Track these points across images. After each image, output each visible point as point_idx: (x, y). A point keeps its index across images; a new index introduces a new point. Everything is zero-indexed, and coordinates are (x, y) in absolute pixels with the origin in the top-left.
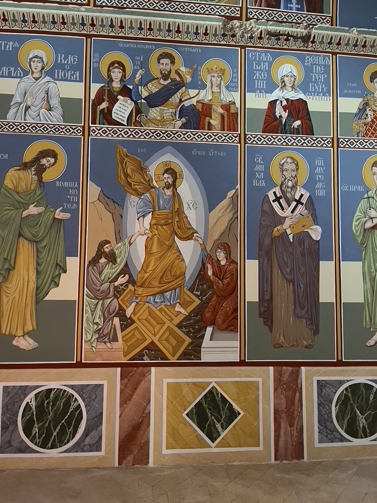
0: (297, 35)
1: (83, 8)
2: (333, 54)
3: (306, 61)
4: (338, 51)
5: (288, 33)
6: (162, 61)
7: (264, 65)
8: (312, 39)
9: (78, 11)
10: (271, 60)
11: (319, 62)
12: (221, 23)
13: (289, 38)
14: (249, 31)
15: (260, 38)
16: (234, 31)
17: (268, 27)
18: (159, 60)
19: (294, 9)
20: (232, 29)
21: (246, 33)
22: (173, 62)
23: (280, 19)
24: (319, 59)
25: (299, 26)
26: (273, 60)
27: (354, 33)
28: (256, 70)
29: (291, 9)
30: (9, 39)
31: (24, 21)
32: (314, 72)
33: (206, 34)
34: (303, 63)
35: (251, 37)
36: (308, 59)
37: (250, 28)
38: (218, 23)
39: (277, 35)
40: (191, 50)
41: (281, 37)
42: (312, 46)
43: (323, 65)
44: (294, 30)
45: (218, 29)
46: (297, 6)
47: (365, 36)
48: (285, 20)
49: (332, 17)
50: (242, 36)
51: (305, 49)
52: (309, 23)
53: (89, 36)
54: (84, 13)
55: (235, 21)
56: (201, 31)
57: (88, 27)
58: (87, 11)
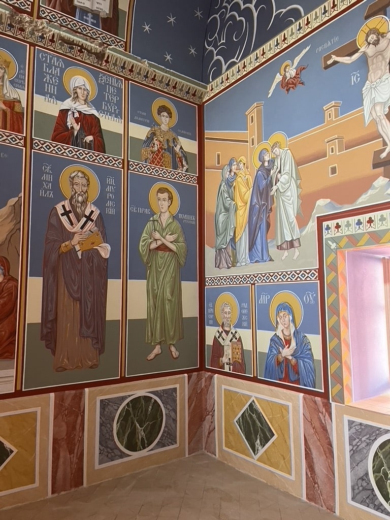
0: (91, 49)
2: (126, 79)
3: (100, 79)
4: (129, 77)
5: (82, 44)
7: (55, 69)
8: (105, 59)
10: (63, 67)
11: (112, 83)
12: (7, 12)
13: (83, 50)
14: (40, 29)
15: (52, 41)
16: (23, 25)
17: (61, 33)
19: (90, 22)
21: (36, 31)
23: (75, 29)
24: (112, 80)
25: (94, 42)
26: (66, 67)
27: (145, 65)
28: (47, 73)
29: (86, 21)
32: (107, 91)
34: (97, 80)
35: (42, 37)
36: (102, 77)
37: (41, 27)
39: (71, 44)
41: (74, 46)
42: (105, 66)
43: (116, 87)
44: (89, 43)
45: (4, 17)
46: (92, 20)
47: (154, 70)
48: (79, 30)
49: (126, 43)
50: (32, 33)
51: (99, 66)
52: (104, 41)
55: (25, 15)
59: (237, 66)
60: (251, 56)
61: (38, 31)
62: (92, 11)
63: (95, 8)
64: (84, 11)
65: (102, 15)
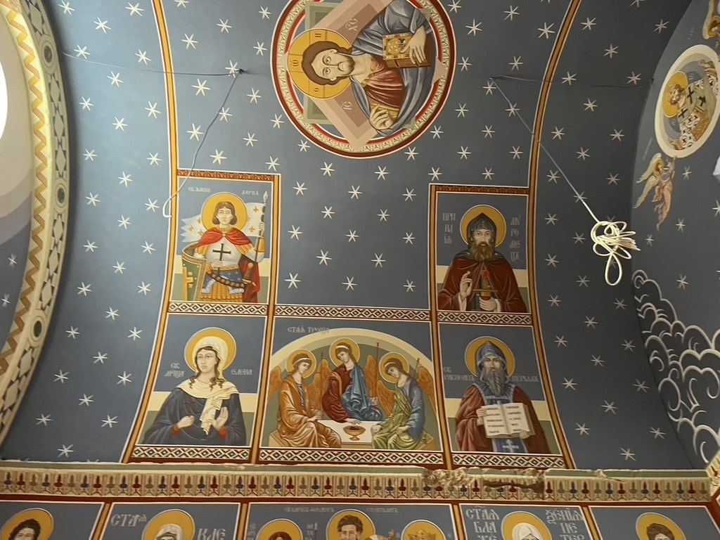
0: (525, 483)
1: (242, 466)
2: (584, 505)
3: (548, 518)
4: (587, 501)
5: (512, 481)
6: (344, 528)
7: (489, 525)
8: (546, 488)
9: (236, 470)
11: (566, 518)
12: (420, 475)
13: (515, 488)
14: (459, 481)
15: (476, 490)
16: (440, 483)
17: (484, 476)
18: (340, 527)
19: (512, 450)
22: (360, 529)
24: (564, 513)
25: (524, 472)
27: (601, 476)
28: (481, 534)
32: (564, 532)
33: (402, 488)
35: (464, 489)
36: (550, 514)
38: (416, 475)
40: (384, 510)
41: (503, 487)
42: (549, 497)
45: (417, 481)
47: (617, 478)
48: (503, 465)
49: (564, 457)
50: (451, 489)
51: (541, 500)
53: (245, 501)
54: (242, 472)
55: (439, 471)
56: (396, 485)
57: (246, 490)
58: (247, 469)
61: (457, 483)
62: (510, 437)
63: (512, 432)
64: (501, 440)
65: (523, 436)
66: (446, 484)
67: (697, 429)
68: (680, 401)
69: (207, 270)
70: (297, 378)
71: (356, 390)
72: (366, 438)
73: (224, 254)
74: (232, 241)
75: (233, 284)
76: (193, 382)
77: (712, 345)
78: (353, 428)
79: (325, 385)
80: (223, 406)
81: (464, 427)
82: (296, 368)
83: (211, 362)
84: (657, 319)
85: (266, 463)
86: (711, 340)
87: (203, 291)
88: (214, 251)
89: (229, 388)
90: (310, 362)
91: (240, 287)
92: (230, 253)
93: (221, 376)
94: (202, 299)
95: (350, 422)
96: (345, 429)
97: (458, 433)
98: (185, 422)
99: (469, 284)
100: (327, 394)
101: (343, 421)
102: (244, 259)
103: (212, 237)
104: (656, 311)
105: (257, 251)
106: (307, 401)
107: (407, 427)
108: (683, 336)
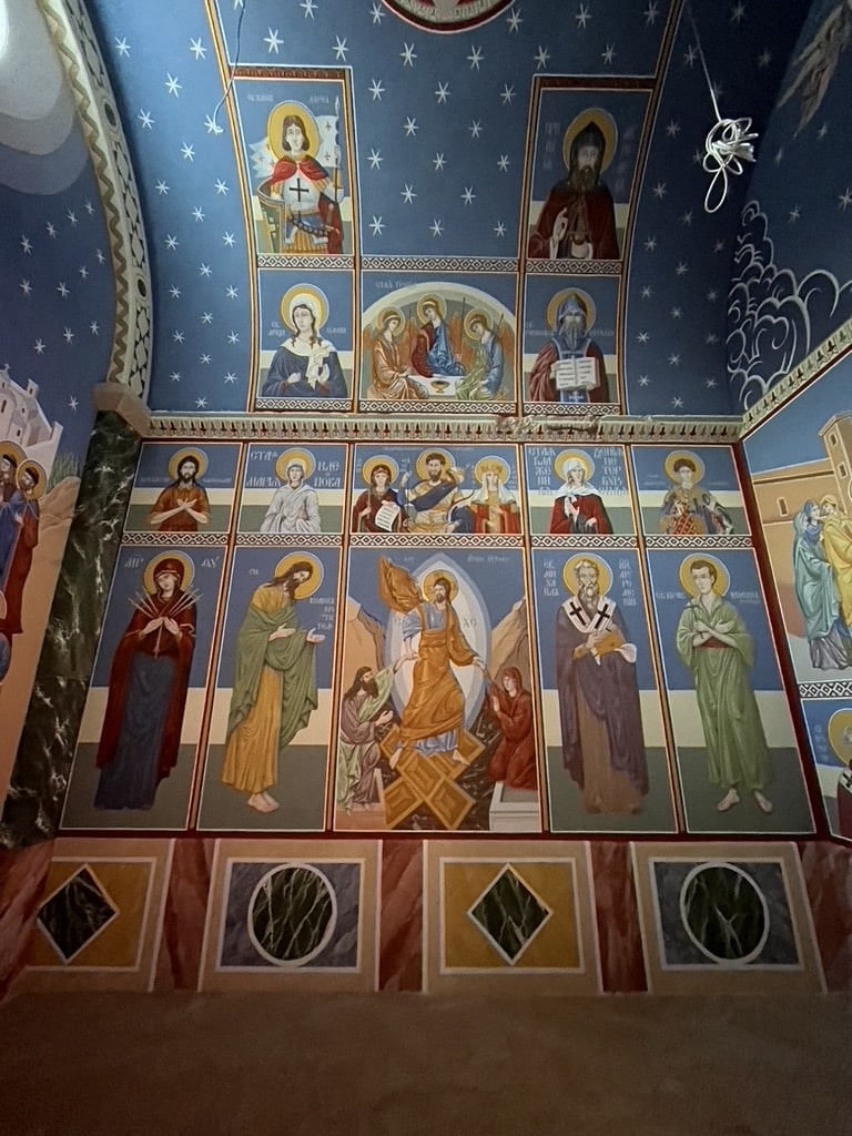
0: (582, 427)
1: (346, 415)
2: (626, 444)
3: (595, 454)
4: (631, 441)
5: (572, 425)
6: (431, 462)
7: (546, 460)
8: (599, 431)
9: (341, 418)
10: (554, 455)
11: (610, 454)
12: (495, 421)
13: (573, 431)
14: (527, 426)
15: (540, 433)
16: (510, 428)
17: (548, 422)
18: (428, 461)
19: (577, 400)
20: (507, 426)
21: (523, 429)
22: (443, 463)
23: (561, 413)
24: (609, 451)
25: (584, 418)
26: (557, 454)
27: (648, 421)
28: (539, 466)
29: (573, 400)
30: (267, 449)
31: (285, 430)
32: (606, 464)
33: (479, 432)
34: (592, 456)
35: (530, 433)
36: (597, 451)
37: (527, 424)
38: (491, 421)
39: (559, 429)
40: (463, 449)
41: (563, 431)
42: (600, 438)
43: (615, 457)
44: (577, 422)
45: (492, 426)
46: (579, 397)
47: (661, 422)
48: (566, 413)
49: (620, 406)
50: (520, 432)
51: (593, 441)
52: (595, 414)
53: (350, 442)
54: (347, 419)
55: (510, 418)
56: (474, 430)
57: (351, 433)
58: (350, 417)
59: (787, 377)
60: (810, 357)
61: (525, 428)
62: (577, 389)
63: (580, 384)
64: (569, 392)
65: (589, 388)
66: (515, 429)
67: (748, 380)
68: (743, 352)
69: (287, 214)
70: (388, 335)
71: (443, 347)
72: (450, 391)
73: (302, 193)
74: (308, 174)
75: (316, 231)
76: (294, 341)
77: (797, 292)
78: (439, 383)
79: (414, 343)
80: (324, 363)
81: (537, 381)
82: (387, 327)
83: (307, 321)
84: (752, 263)
85: (366, 412)
86: (798, 285)
87: (288, 241)
88: (291, 189)
89: (327, 347)
90: (399, 319)
91: (323, 236)
92: (307, 191)
93: (319, 335)
94: (288, 251)
95: (436, 378)
96: (432, 383)
97: (532, 386)
98: (294, 378)
99: (563, 224)
100: (416, 351)
101: (431, 377)
102: (324, 199)
103: (285, 170)
104: (753, 254)
105: (336, 188)
106: (398, 358)
107: (486, 381)
108: (770, 281)
